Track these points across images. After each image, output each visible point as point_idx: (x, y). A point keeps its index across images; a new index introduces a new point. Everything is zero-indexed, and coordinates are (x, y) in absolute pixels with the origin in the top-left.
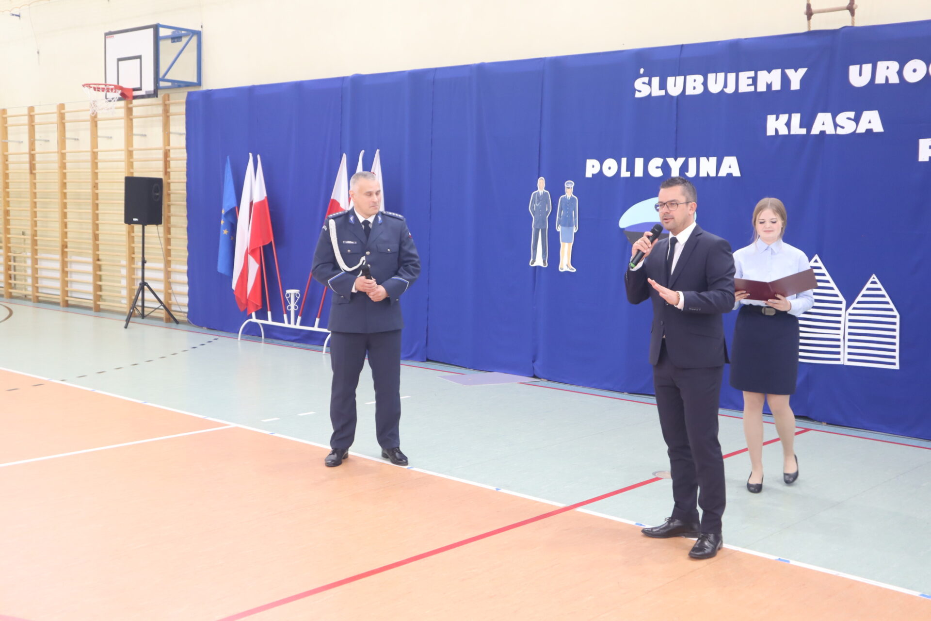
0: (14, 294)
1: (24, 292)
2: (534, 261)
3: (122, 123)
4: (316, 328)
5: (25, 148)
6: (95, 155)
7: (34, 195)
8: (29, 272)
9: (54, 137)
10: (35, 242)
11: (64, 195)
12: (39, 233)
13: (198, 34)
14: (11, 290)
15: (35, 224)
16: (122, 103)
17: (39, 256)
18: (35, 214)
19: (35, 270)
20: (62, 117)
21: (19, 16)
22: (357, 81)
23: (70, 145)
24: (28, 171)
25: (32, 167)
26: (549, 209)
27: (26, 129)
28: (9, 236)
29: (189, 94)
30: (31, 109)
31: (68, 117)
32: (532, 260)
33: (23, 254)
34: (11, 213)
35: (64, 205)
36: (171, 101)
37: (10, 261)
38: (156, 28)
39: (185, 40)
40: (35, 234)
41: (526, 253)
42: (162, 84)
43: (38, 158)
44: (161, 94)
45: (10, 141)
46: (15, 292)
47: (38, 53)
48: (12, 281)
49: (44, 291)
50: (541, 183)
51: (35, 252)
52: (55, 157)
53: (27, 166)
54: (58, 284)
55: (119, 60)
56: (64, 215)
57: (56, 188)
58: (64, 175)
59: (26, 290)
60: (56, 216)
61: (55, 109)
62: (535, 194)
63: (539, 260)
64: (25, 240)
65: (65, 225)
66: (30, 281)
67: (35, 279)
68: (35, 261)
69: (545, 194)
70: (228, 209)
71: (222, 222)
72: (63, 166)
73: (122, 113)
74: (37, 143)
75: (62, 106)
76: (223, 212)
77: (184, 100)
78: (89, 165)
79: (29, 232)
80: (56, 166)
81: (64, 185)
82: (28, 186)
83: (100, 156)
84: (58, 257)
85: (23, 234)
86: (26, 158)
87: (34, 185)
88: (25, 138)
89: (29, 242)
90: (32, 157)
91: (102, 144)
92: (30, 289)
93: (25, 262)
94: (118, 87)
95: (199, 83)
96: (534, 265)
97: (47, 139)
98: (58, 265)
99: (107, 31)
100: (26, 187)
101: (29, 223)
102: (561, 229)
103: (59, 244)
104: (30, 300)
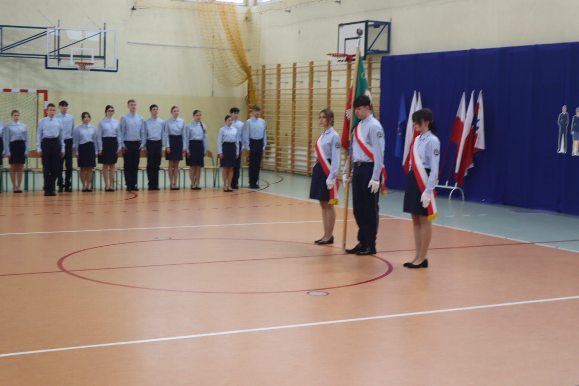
0: (280, 170)
1: (285, 169)
2: (559, 150)
3: (345, 73)
4: (446, 186)
5: (290, 86)
6: (329, 91)
7: (294, 113)
8: (290, 157)
9: (307, 80)
10: (293, 140)
11: (311, 113)
12: (296, 135)
13: (388, 24)
14: (279, 168)
15: (294, 129)
16: (346, 63)
17: (296, 147)
18: (294, 124)
19: (293, 156)
20: (312, 69)
21: (289, 11)
22: (473, 52)
23: (315, 85)
24: (291, 99)
25: (294, 97)
26: (568, 122)
27: (291, 75)
28: (279, 136)
29: (383, 58)
30: (295, 64)
31: (315, 69)
32: (558, 150)
33: (286, 147)
34: (281, 123)
35: (311, 119)
36: (373, 61)
37: (278, 151)
38: (367, 22)
39: (381, 27)
40: (293, 135)
41: (556, 146)
42: (368, 52)
43: (297, 92)
44: (368, 57)
45: (282, 82)
46: (281, 168)
47: (299, 32)
48: (279, 162)
49: (298, 168)
50: (564, 108)
51: (293, 145)
52: (307, 92)
53: (291, 96)
54: (305, 164)
55: (346, 39)
56: (311, 125)
57: (306, 109)
58: (311, 102)
59: (286, 167)
60: (306, 124)
61: (308, 65)
62: (561, 114)
63: (562, 150)
64: (287, 138)
65: (311, 130)
66: (289, 162)
67: (293, 161)
68: (293, 151)
69: (566, 115)
70: (402, 122)
71: (398, 129)
72: (311, 97)
73: (345, 67)
74: (297, 84)
75: (312, 63)
76: (399, 123)
77: (380, 61)
78: (326, 96)
79: (290, 134)
80: (307, 96)
81: (311, 108)
82: (291, 108)
83: (332, 91)
84: (306, 148)
85: (286, 135)
86: (291, 92)
87: (294, 107)
88: (291, 80)
89: (290, 139)
90: (294, 91)
91: (334, 85)
92: (289, 167)
93: (287, 151)
94: (344, 55)
95: (388, 51)
96: (560, 152)
97: (302, 81)
98: (306, 153)
99: (340, 23)
100: (290, 109)
101: (291, 129)
102: (575, 133)
103: (307, 141)
104: (289, 173)
